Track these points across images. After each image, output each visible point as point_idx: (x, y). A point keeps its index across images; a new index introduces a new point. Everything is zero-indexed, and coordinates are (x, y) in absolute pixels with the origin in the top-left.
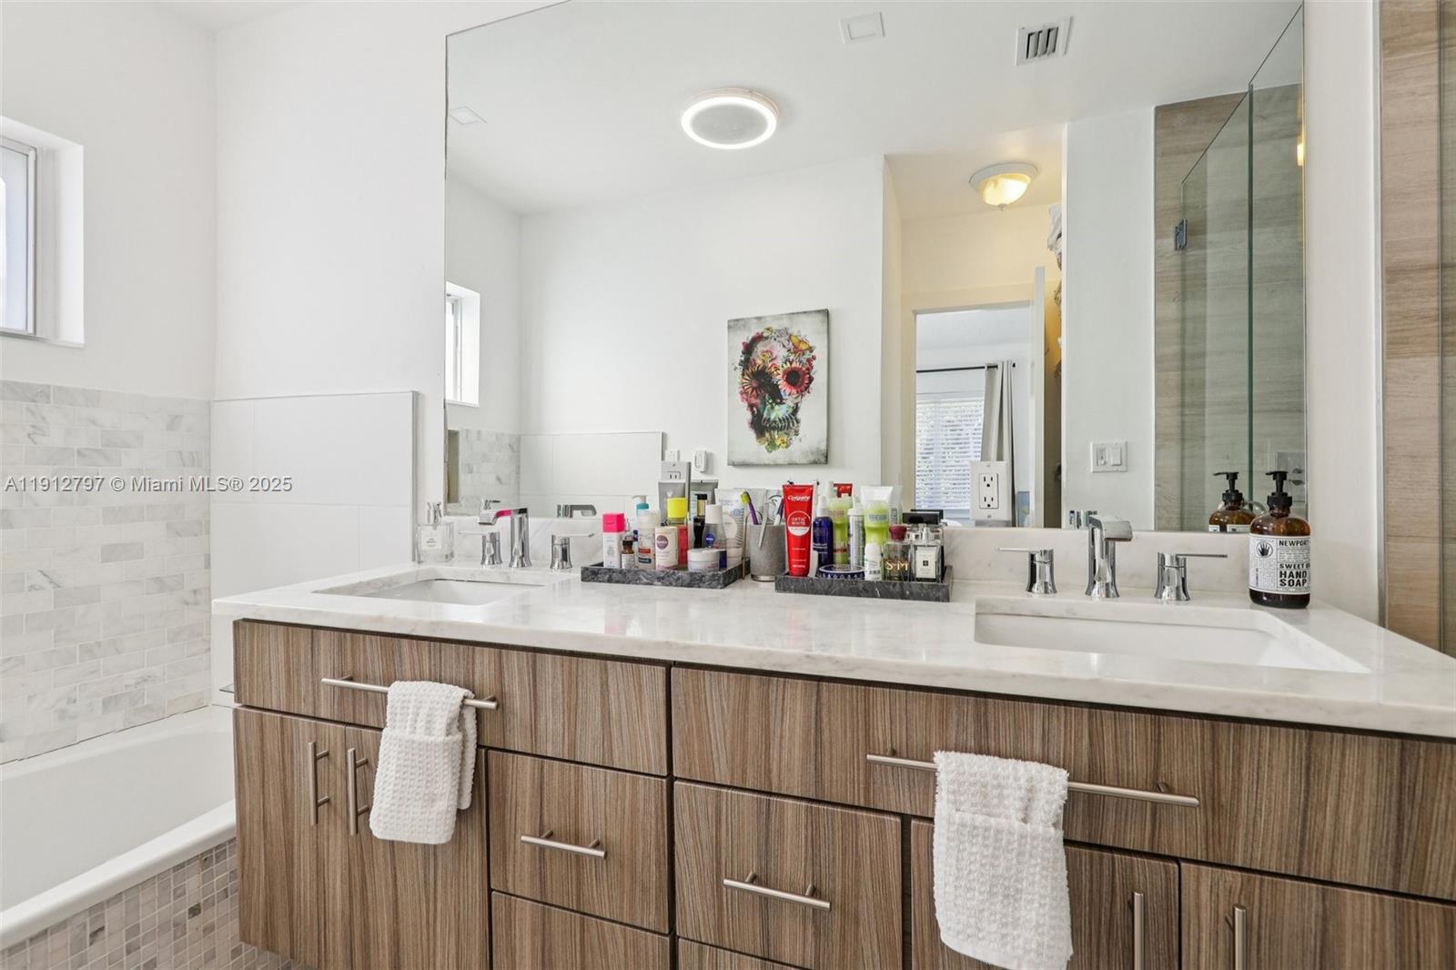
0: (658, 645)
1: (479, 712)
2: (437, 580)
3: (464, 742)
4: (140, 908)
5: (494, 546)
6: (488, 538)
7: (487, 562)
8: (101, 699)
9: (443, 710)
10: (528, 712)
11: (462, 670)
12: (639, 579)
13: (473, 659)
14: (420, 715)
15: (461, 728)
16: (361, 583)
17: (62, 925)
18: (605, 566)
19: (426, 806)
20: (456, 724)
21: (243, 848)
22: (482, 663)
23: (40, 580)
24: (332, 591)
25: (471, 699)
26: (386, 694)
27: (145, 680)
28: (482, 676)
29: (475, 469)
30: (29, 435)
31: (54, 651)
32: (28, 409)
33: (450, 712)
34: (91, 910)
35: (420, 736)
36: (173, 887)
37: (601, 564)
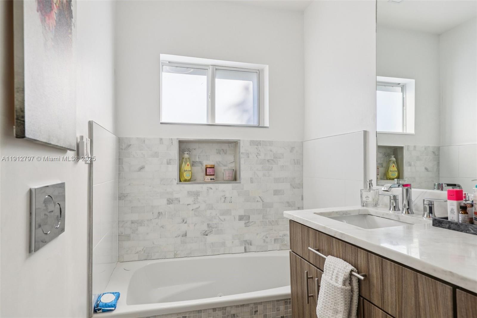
0: (445, 272)
1: (359, 280)
2: (368, 215)
3: (352, 291)
4: (267, 310)
5: (396, 202)
6: (392, 198)
7: (392, 209)
8: (274, 238)
9: (342, 273)
10: (380, 287)
11: (353, 258)
12: (469, 230)
13: (357, 253)
14: (334, 273)
15: (351, 284)
16: (333, 212)
17: (248, 305)
18: (449, 220)
19: (334, 314)
20: (348, 282)
21: (293, 303)
22: (361, 256)
23: (259, 199)
24: (321, 214)
25: (355, 272)
26: (325, 259)
27: (285, 235)
28: (361, 263)
29: (412, 163)
30: (256, 156)
31: (262, 221)
32: (256, 148)
33: (345, 275)
34: (255, 304)
35: (333, 282)
36: (276, 307)
37: (447, 218)
